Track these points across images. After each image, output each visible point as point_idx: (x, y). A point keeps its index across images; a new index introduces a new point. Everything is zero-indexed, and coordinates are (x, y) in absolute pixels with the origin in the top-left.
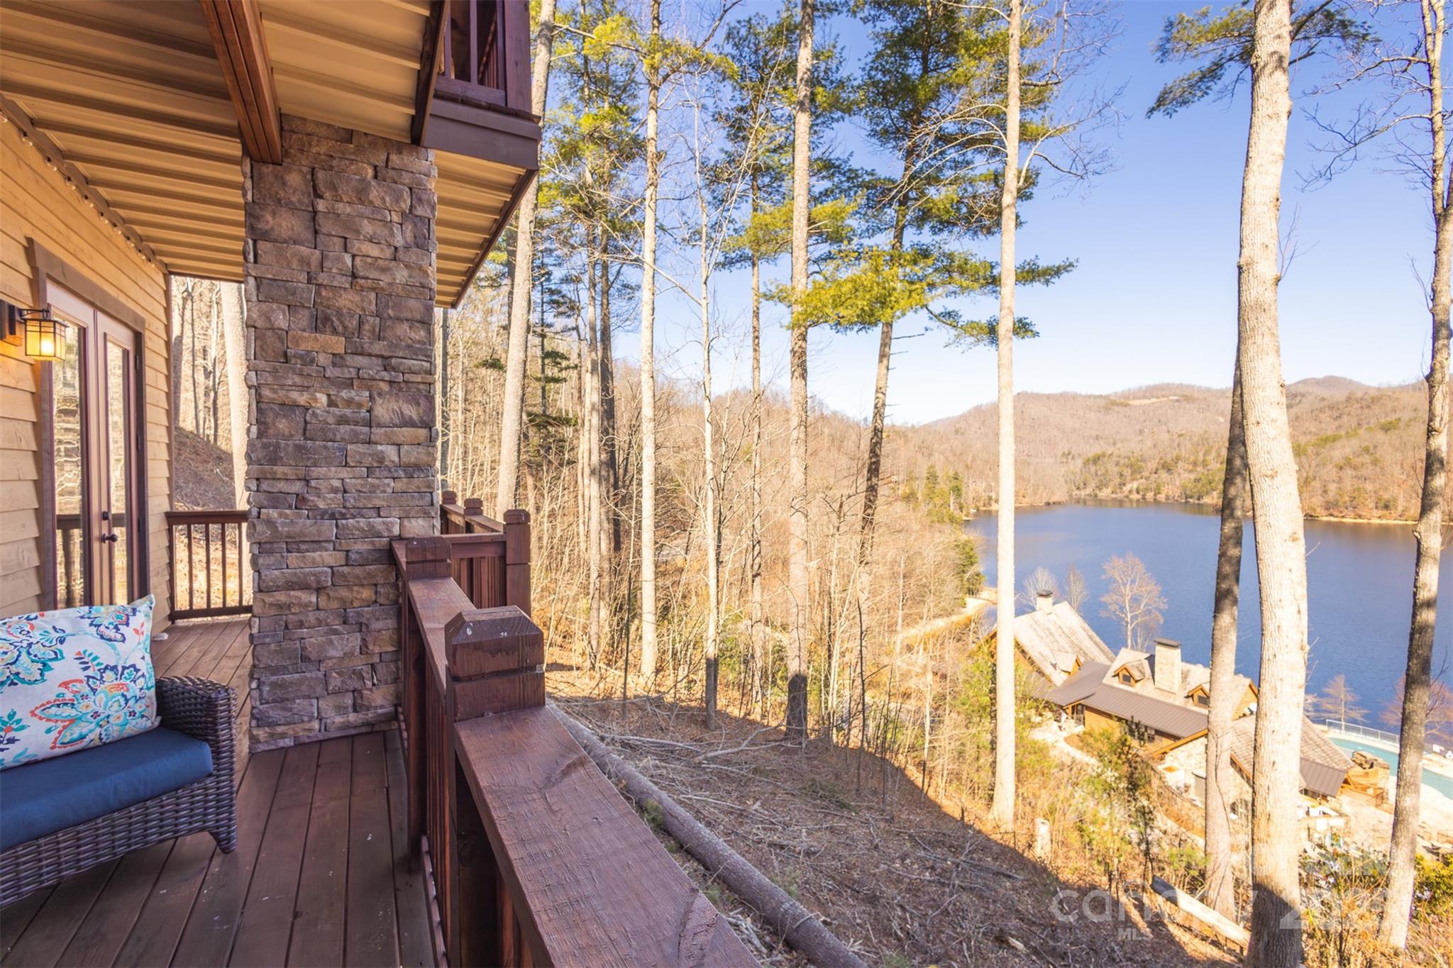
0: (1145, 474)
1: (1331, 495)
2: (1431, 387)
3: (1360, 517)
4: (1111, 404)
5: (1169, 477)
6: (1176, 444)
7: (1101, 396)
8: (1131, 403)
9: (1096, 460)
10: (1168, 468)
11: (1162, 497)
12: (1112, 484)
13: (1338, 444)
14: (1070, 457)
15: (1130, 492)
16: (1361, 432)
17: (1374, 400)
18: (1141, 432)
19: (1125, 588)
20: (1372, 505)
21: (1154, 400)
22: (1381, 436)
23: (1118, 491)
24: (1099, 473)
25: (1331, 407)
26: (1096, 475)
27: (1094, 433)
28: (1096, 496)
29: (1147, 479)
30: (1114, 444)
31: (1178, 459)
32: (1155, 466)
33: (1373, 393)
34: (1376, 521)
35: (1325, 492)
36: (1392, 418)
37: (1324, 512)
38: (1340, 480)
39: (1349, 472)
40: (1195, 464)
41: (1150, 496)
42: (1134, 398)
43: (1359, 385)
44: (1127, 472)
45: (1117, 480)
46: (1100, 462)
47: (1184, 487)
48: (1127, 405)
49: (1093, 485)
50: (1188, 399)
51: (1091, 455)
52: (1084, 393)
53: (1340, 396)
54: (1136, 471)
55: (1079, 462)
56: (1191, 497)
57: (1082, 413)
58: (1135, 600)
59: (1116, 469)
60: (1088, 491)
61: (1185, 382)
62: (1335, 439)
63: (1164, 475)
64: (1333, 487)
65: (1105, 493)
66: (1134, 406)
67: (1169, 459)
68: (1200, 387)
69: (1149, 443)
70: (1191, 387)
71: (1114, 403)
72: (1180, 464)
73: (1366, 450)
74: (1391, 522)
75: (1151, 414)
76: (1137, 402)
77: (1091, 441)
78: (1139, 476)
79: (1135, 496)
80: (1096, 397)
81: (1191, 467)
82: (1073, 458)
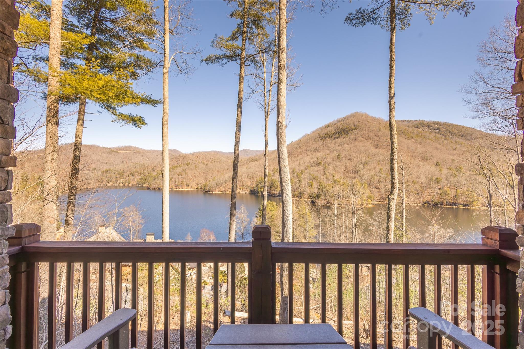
0: (125, 177)
1: (177, 182)
3: (183, 188)
5: (133, 178)
6: (135, 167)
7: (108, 148)
9: (106, 172)
10: (132, 175)
11: (130, 185)
12: (113, 181)
13: (178, 168)
15: (120, 183)
16: (182, 165)
17: (185, 157)
18: (123, 162)
19: (130, 218)
20: (185, 185)
21: (127, 151)
22: (187, 167)
23: (115, 183)
24: (108, 176)
25: (175, 158)
27: (105, 162)
28: (107, 185)
29: (125, 178)
30: (113, 166)
31: (135, 172)
32: (128, 174)
33: (184, 155)
34: (186, 189)
35: (175, 181)
37: (175, 187)
38: (178, 179)
39: (180, 176)
40: (141, 174)
41: (126, 184)
42: (120, 150)
44: (118, 176)
45: (115, 179)
46: (108, 173)
47: (138, 181)
48: (118, 152)
49: (106, 181)
50: (138, 152)
51: (105, 170)
53: (177, 155)
54: (121, 175)
55: (100, 172)
56: (140, 185)
57: (101, 154)
59: (114, 175)
60: (104, 183)
63: (131, 177)
65: (110, 184)
66: (120, 153)
67: (132, 172)
69: (126, 166)
70: (138, 148)
71: (113, 151)
72: (136, 173)
73: (184, 170)
74: (189, 189)
75: (126, 156)
77: (104, 164)
78: (122, 178)
79: (121, 185)
81: (139, 175)
82: (97, 171)
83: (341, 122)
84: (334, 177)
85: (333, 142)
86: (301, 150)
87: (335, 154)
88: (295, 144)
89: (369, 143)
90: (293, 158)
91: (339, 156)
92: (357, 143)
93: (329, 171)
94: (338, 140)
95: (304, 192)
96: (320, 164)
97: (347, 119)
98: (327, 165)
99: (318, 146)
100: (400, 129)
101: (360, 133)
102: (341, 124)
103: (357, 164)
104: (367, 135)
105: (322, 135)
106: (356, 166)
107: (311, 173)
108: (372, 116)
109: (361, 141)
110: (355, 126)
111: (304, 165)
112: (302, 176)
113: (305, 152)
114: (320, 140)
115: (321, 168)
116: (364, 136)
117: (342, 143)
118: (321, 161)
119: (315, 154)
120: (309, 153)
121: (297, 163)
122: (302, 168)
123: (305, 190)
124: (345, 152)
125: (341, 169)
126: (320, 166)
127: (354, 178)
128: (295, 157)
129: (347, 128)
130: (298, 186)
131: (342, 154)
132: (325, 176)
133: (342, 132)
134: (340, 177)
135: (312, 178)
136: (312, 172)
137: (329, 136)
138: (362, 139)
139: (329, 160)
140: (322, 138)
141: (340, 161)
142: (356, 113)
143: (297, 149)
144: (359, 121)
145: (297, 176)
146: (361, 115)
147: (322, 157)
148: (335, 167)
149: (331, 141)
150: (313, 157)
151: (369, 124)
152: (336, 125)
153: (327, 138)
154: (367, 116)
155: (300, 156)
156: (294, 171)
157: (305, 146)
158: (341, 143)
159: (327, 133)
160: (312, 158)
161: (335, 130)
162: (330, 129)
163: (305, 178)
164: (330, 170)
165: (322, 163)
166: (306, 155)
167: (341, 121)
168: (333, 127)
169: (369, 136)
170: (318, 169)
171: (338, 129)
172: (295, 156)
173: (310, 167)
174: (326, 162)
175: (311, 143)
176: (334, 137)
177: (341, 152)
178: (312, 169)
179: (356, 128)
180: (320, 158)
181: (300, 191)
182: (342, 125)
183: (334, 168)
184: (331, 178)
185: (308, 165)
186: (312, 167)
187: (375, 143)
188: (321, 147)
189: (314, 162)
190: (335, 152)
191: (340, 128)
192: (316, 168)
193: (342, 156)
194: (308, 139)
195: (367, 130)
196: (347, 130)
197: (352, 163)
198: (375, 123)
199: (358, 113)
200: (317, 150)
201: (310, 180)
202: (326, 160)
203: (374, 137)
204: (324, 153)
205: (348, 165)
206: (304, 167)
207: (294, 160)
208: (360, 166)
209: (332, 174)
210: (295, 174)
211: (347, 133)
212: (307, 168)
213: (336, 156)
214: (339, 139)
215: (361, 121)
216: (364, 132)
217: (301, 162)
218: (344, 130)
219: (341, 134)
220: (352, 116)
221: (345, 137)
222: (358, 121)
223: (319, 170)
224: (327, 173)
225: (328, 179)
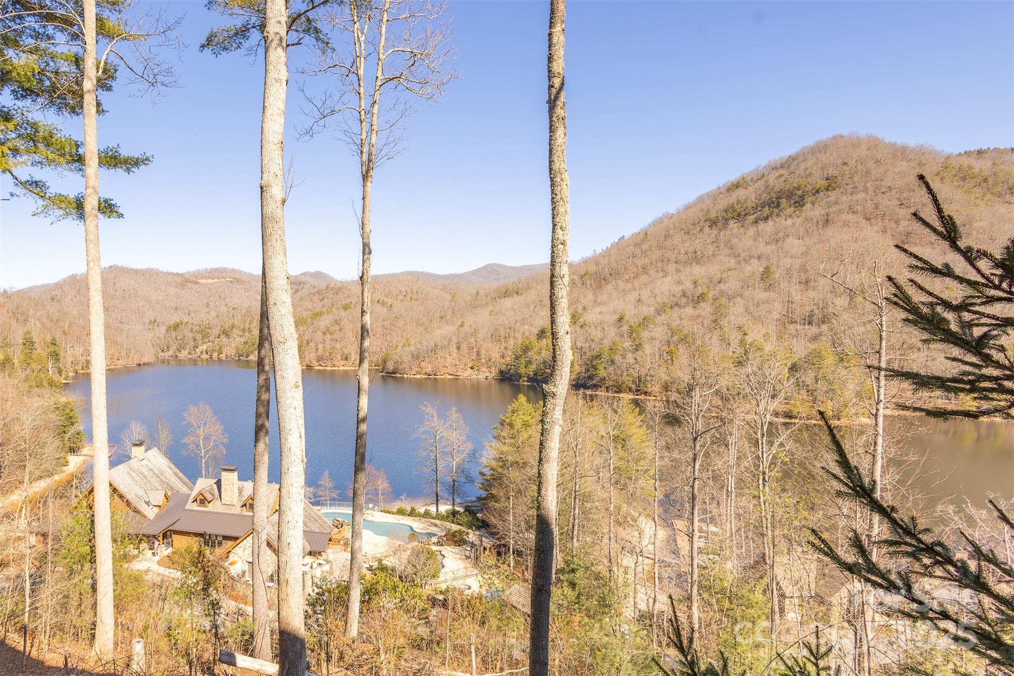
0: (212, 338)
1: (320, 352)
2: (363, 284)
3: (334, 365)
4: (186, 281)
5: (227, 340)
6: (231, 315)
7: (178, 274)
8: (200, 281)
9: (176, 327)
10: (226, 333)
11: (223, 356)
12: (188, 347)
13: (323, 318)
14: (156, 324)
15: (202, 353)
16: (334, 310)
17: (340, 289)
18: (208, 305)
19: (200, 430)
20: (340, 358)
21: (216, 280)
22: (343, 313)
23: (193, 352)
24: (178, 338)
25: (319, 293)
26: (177, 339)
27: (174, 305)
28: (177, 357)
29: (213, 342)
30: (189, 314)
31: (233, 326)
32: (218, 332)
33: (339, 284)
34: (342, 368)
35: (317, 349)
36: (348, 301)
37: (317, 364)
38: (324, 342)
39: (328, 336)
40: (244, 331)
41: (215, 355)
42: (202, 278)
43: (332, 279)
44: (199, 337)
45: (192, 344)
46: (179, 329)
47: (237, 349)
48: (197, 283)
49: (175, 348)
50: (238, 281)
51: (172, 323)
52: (165, 271)
53: (323, 285)
54: (205, 336)
55: (163, 329)
56: (242, 356)
57: (164, 288)
58: (207, 439)
59: (191, 335)
60: (171, 353)
61: (237, 268)
62: (321, 314)
63: (224, 339)
64: (320, 346)
65: (183, 354)
66: (203, 284)
67: (227, 326)
68: (245, 272)
69: (213, 314)
70: (240, 272)
71: (188, 281)
72: (235, 330)
73: (336, 322)
74: (349, 368)
75: (214, 291)
76: (204, 281)
77: (172, 311)
78: (207, 340)
79: (205, 356)
80: (174, 275)
81: (241, 333)
82: (158, 325)
83: (781, 172)
84: (745, 334)
85: (752, 231)
86: (647, 260)
87: (755, 267)
88: (628, 246)
89: (876, 228)
90: (621, 284)
91: (766, 273)
92: (830, 231)
93: (732, 318)
94: (768, 227)
95: (648, 378)
96: (702, 298)
97: (801, 158)
98: (723, 300)
99: (699, 248)
100: (1001, 177)
101: (844, 199)
102: (781, 176)
103: (829, 296)
104: (870, 205)
105: (713, 215)
106: (824, 300)
107: (674, 324)
108: (895, 144)
109: (846, 224)
110: (828, 179)
111: (652, 301)
112: (645, 334)
113: (659, 264)
114: (707, 230)
115: (706, 309)
116: (859, 208)
117: (781, 235)
118: (706, 291)
119: (688, 269)
120: (672, 267)
121: (632, 297)
122: (646, 311)
123: (653, 373)
124: (787, 262)
125: (770, 312)
126: (702, 304)
127: (815, 338)
128: (627, 281)
129: (798, 188)
130: (632, 361)
131: (778, 267)
132: (716, 334)
133: (784, 201)
134: (766, 336)
135: (675, 338)
136: (678, 322)
137: (739, 215)
138: (850, 217)
139: (732, 285)
140: (713, 223)
141: (770, 287)
142: (834, 138)
143: (634, 256)
144: (845, 164)
145: (631, 333)
146: (855, 143)
147: (711, 279)
148: (751, 305)
149: (742, 230)
150: (683, 278)
151: (881, 170)
152: (761, 183)
153: (732, 224)
154: (874, 143)
155: (644, 278)
156: (620, 319)
157: (661, 248)
158: (777, 233)
159: (733, 207)
160: (679, 283)
161: (759, 196)
162: (741, 193)
163: (653, 339)
164: (736, 313)
165: (711, 295)
166: (661, 274)
167: (782, 167)
168: (751, 189)
169: (876, 208)
170: (697, 313)
171: (769, 193)
172: (627, 277)
173: (671, 308)
174: (722, 293)
175: (677, 239)
176: (752, 217)
177: (774, 261)
178: (675, 313)
179: (831, 183)
180: (705, 280)
181: (636, 375)
182: (783, 179)
183: (746, 309)
184: (735, 337)
185: (666, 301)
186: (676, 308)
187: (901, 228)
188: (711, 249)
189: (684, 294)
190: (755, 262)
191: (777, 189)
192: (689, 311)
193: (778, 274)
194: (667, 229)
195: (871, 190)
196: (800, 193)
197: (811, 293)
198: (905, 163)
199: (842, 137)
200: (696, 258)
201: (668, 343)
202: (722, 286)
203: (897, 210)
204: (717, 267)
205: (797, 297)
206: (652, 309)
207: (624, 290)
208: (837, 301)
209: (740, 328)
210: (625, 328)
211: (799, 203)
212: (659, 312)
213: (758, 274)
214: (770, 223)
215: (852, 164)
216: (862, 196)
217: (645, 294)
218: (790, 195)
219: (778, 205)
220: (821, 148)
221: (790, 216)
222: (839, 162)
223: (699, 316)
224: (724, 322)
225: (725, 341)
